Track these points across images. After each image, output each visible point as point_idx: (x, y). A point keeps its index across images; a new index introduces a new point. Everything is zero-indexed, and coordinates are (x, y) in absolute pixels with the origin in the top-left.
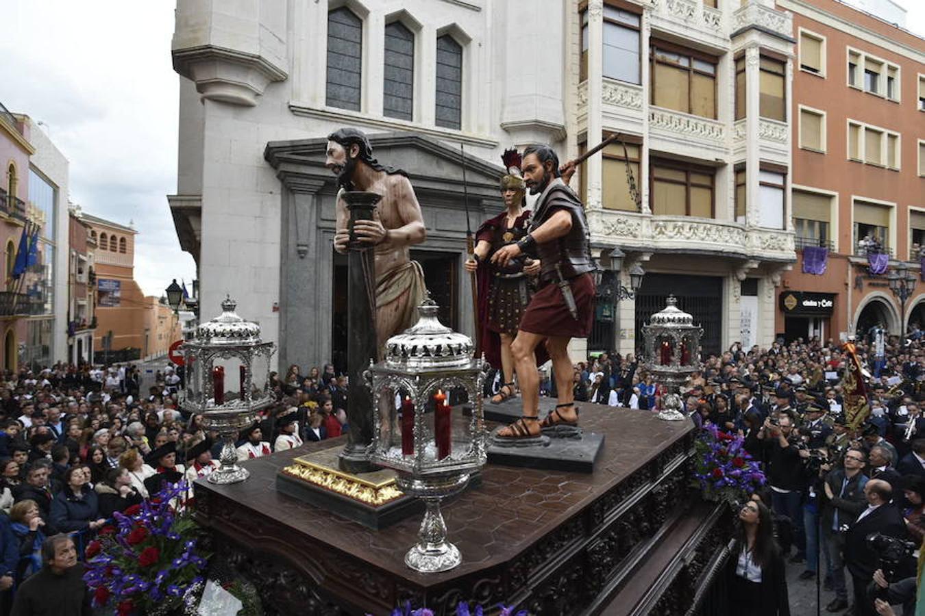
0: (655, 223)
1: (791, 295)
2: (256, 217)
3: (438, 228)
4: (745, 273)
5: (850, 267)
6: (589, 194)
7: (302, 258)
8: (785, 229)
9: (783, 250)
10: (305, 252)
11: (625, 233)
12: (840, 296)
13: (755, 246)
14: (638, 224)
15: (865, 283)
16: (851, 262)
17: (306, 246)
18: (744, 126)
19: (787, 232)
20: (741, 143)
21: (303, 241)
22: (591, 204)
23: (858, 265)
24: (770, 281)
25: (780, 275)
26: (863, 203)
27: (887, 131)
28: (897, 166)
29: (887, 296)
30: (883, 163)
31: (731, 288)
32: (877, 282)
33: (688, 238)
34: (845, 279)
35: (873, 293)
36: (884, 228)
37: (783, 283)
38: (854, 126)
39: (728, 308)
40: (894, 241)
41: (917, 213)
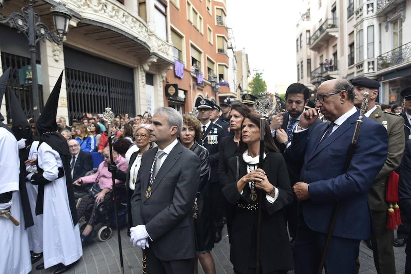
1: (171, 86)
4: (149, 65)
5: (191, 78)
8: (167, 41)
9: (168, 55)
12: (189, 92)
13: (154, 46)
15: (196, 87)
16: (191, 75)
19: (169, 44)
23: (193, 77)
24: (160, 76)
25: (166, 72)
26: (192, 46)
27: (199, 14)
28: (203, 33)
29: (203, 96)
30: (198, 28)
31: (140, 76)
32: (200, 88)
33: (111, 17)
34: (190, 84)
35: (198, 94)
36: (200, 62)
37: (166, 79)
38: (189, 4)
39: (139, 91)
40: (203, 70)
41: (208, 59)
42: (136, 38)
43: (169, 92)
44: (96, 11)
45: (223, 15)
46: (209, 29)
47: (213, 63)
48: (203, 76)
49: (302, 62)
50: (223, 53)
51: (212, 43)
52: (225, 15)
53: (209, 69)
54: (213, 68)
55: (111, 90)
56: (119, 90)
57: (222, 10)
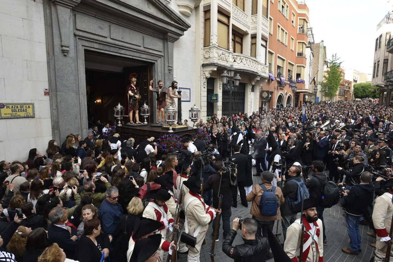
0: (233, 56)
1: (265, 92)
2: (23, 19)
3: (145, 46)
4: (255, 82)
5: (276, 82)
6: (211, 37)
7: (65, 56)
8: (266, 64)
9: (265, 73)
10: (67, 52)
11: (225, 60)
12: (274, 93)
13: (260, 71)
14: (228, 56)
15: (279, 88)
17: (68, 47)
18: (256, 18)
19: (267, 66)
20: (254, 25)
21: (64, 43)
22: (213, 43)
23: (278, 81)
24: (259, 86)
25: (263, 83)
26: (279, 57)
27: (285, 31)
28: (287, 44)
29: (283, 94)
30: (284, 42)
31: (249, 88)
32: (281, 88)
33: (245, 64)
34: (275, 87)
35: (280, 92)
36: (283, 68)
37: (262, 88)
38: (279, 27)
39: (248, 96)
40: (285, 73)
41: (290, 63)
42: (253, 72)
43: (263, 95)
44: (239, 64)
45: (305, 22)
46: (292, 38)
47: (293, 65)
48: (284, 78)
49: (379, 61)
50: (302, 56)
51: (293, 50)
52: (307, 22)
53: (289, 71)
54: (292, 69)
56: (239, 98)
57: (304, 20)
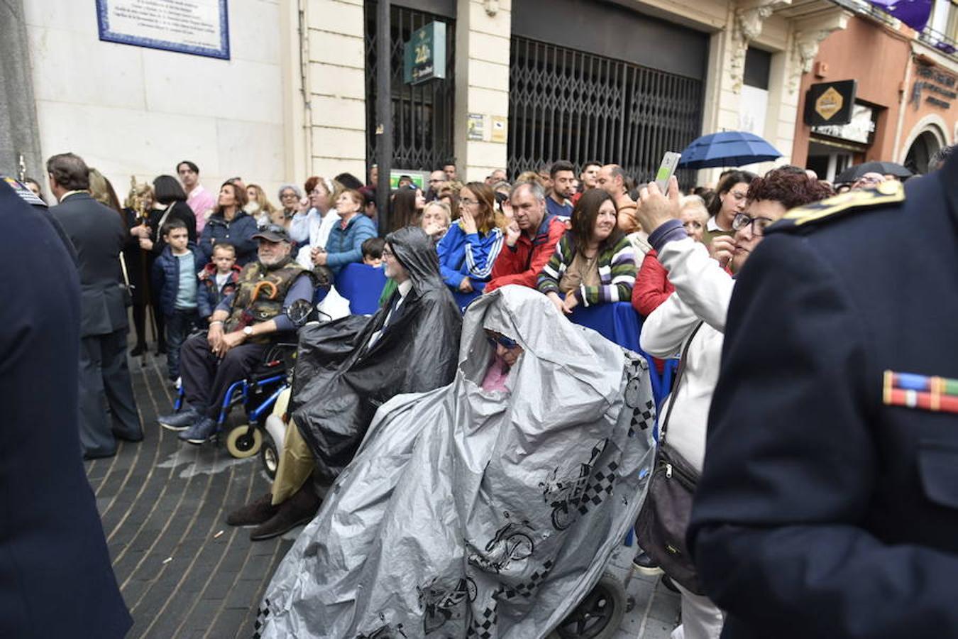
1: (831, 89)
4: (761, 18)
5: (910, 63)
12: (890, 112)
15: (924, 95)
16: (913, 54)
23: (921, 60)
24: (797, 57)
25: (819, 41)
31: (728, 56)
32: (939, 97)
34: (901, 84)
35: (927, 118)
37: (817, 66)
39: (718, 104)
43: (819, 108)
55: (633, 102)
56: (659, 101)
